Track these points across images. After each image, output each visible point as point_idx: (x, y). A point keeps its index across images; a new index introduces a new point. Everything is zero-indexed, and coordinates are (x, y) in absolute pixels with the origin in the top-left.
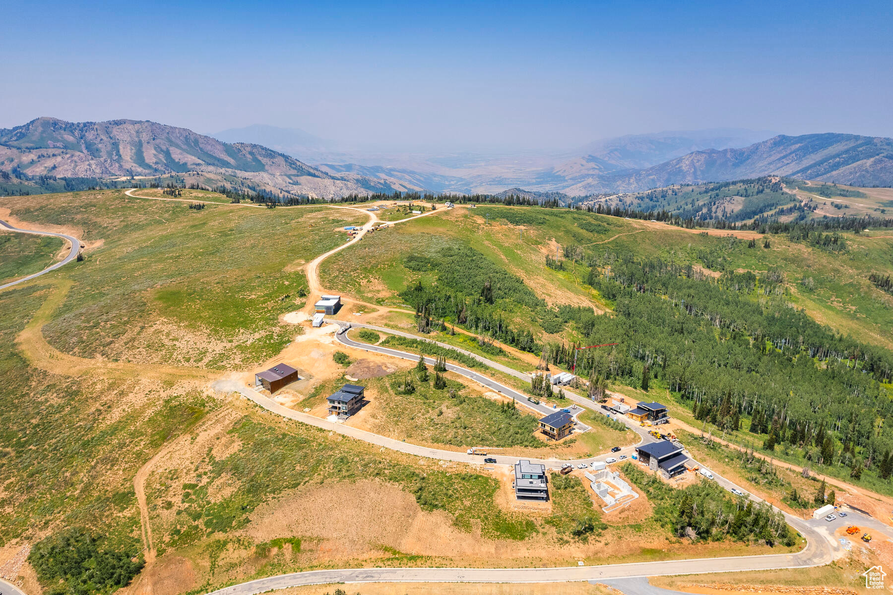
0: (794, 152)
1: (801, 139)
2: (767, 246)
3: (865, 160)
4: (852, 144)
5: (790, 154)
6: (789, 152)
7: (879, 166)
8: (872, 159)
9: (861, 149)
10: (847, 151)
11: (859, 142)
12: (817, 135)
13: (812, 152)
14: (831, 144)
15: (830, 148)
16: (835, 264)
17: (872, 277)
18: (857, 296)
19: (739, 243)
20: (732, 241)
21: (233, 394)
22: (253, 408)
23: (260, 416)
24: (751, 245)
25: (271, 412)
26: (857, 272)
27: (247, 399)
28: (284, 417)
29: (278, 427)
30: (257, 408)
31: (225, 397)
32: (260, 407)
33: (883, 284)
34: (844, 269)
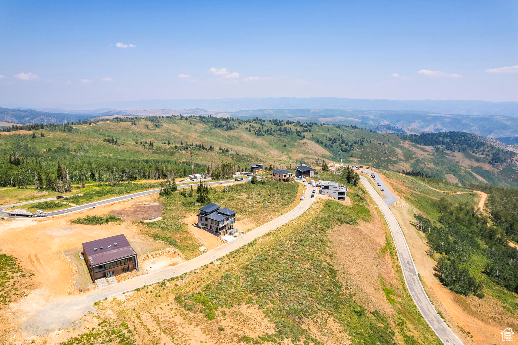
2: (42, 135)
16: (84, 139)
17: (105, 140)
18: (108, 149)
19: (24, 136)
20: (20, 136)
21: (100, 307)
22: (164, 289)
23: (189, 284)
24: (34, 136)
25: (191, 272)
26: (96, 140)
27: (136, 291)
28: (212, 263)
29: (227, 271)
30: (168, 284)
31: (98, 317)
32: (168, 281)
33: (111, 142)
34: (90, 139)
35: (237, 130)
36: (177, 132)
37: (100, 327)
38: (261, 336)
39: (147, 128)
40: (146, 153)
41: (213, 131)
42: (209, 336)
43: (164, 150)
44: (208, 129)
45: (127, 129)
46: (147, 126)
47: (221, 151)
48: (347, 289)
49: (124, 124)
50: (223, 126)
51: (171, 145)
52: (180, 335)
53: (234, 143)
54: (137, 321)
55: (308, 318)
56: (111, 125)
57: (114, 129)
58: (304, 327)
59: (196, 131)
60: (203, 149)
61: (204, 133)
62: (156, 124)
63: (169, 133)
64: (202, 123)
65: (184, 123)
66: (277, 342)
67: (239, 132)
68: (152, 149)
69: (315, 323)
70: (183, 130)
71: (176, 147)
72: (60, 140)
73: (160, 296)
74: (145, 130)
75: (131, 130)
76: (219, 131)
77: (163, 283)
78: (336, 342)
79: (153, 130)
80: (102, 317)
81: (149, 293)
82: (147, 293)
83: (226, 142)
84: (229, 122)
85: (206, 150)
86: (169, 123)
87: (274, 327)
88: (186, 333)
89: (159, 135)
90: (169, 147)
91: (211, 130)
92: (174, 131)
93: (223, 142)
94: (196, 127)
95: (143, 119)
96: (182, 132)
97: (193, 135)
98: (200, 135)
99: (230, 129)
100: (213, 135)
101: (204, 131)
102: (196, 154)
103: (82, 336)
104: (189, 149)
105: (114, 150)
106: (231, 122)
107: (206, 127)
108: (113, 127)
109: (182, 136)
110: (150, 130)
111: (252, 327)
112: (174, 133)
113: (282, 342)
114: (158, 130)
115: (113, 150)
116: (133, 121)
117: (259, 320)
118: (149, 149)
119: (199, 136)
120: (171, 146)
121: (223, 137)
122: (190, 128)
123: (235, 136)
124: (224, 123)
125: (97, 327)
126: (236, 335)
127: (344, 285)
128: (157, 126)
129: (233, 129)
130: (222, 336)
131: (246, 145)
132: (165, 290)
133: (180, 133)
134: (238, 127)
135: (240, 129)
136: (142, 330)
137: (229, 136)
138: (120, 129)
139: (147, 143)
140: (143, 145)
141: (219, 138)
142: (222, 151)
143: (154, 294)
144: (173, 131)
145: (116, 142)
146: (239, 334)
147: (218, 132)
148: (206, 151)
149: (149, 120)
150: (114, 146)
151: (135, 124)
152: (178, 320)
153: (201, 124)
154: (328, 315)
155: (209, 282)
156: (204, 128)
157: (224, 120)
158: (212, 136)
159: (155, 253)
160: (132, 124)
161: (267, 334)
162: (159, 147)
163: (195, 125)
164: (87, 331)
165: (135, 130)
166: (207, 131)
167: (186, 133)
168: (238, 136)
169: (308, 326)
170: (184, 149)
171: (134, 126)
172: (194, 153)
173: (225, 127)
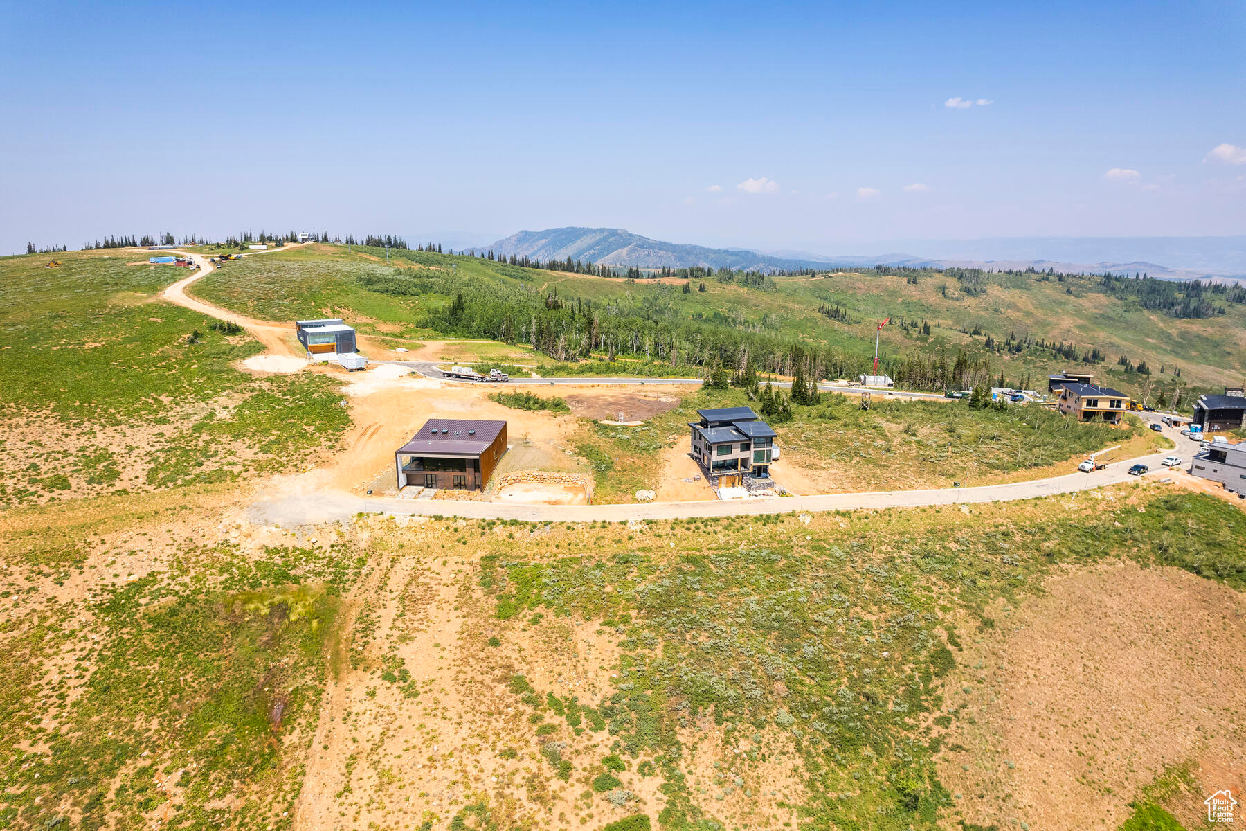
0: (543, 247)
1: (545, 234)
2: (702, 289)
3: (620, 250)
4: (598, 237)
5: (540, 250)
6: (536, 249)
7: (634, 256)
8: (626, 249)
9: (610, 240)
10: (598, 243)
11: (605, 234)
12: (559, 230)
13: (562, 247)
14: (577, 238)
15: (579, 241)
16: (779, 302)
17: (821, 309)
18: (820, 330)
19: (671, 289)
20: (662, 287)
21: (361, 522)
22: (483, 534)
23: (538, 544)
24: (686, 290)
25: (562, 523)
26: (803, 307)
27: (433, 519)
28: (623, 523)
29: (639, 549)
30: (498, 529)
31: (341, 535)
32: (504, 523)
33: (834, 315)
34: (790, 305)
35: (1221, 319)
36: (1020, 310)
37: (329, 550)
38: (557, 696)
39: (943, 293)
40: (907, 347)
41: (1133, 316)
42: (460, 642)
43: (955, 346)
44: (1120, 310)
45: (894, 292)
46: (943, 289)
47: (1122, 368)
48: (944, 721)
49: (888, 280)
50: (1173, 305)
51: (978, 337)
52: (420, 616)
53: (1194, 354)
54: (386, 564)
55: (718, 723)
56: (858, 280)
57: (863, 291)
58: (683, 736)
59: (1078, 312)
60: (1066, 358)
61: (1103, 319)
62: (970, 286)
63: (996, 310)
64: (1106, 291)
65: (1050, 290)
66: (578, 727)
67: (1224, 327)
68: (925, 340)
69: (727, 742)
70: (1040, 305)
71: (989, 343)
72: (730, 301)
73: (465, 543)
74: (935, 299)
75: (902, 296)
76: (1155, 319)
77: (492, 524)
78: (738, 816)
79: (957, 299)
80: (348, 536)
81: (452, 530)
82: (447, 528)
83: (1165, 350)
84: (1198, 295)
85: (1075, 359)
86: (1007, 287)
87: (609, 695)
88: (432, 618)
89: (969, 312)
90: (970, 339)
91: (1126, 314)
92: (1012, 306)
93: (1154, 348)
94: (1081, 301)
95: (941, 272)
96: (1034, 312)
97: (1062, 323)
98: (1086, 323)
99: (1197, 314)
100: (1129, 326)
101: (1102, 315)
102: (1040, 367)
103: (295, 549)
104: (1025, 351)
105: (834, 334)
106: (1207, 295)
107: (1114, 305)
108: (862, 286)
109: (1029, 321)
110: (948, 298)
111: (557, 669)
112: (1012, 314)
113: (588, 731)
114: (970, 301)
115: (832, 332)
116: (913, 275)
117: (593, 665)
118: (918, 339)
119: (1080, 327)
120: (977, 340)
121: (1164, 336)
122: (1064, 304)
123: (1205, 334)
124: (1179, 296)
125: (327, 547)
126: (510, 667)
127: (944, 708)
128: (968, 291)
129: (1206, 315)
130: (482, 655)
131: (1237, 365)
132: (484, 537)
133: (1028, 314)
134: (1227, 310)
135: (1230, 317)
136: (375, 580)
137: (1183, 335)
138: (875, 292)
139: (916, 326)
140: (905, 329)
141: (1148, 336)
142: (1126, 370)
143: (459, 535)
144: (1009, 307)
145: (843, 316)
146: (516, 668)
147: (1149, 320)
148: (1073, 363)
149: (953, 275)
150: (836, 324)
151: (915, 282)
152: (449, 594)
153: (1101, 295)
154: (792, 750)
155: (579, 555)
156: (1107, 306)
157: (1181, 286)
158: (1126, 329)
159: (546, 474)
160: (909, 282)
161: (575, 699)
162: (944, 338)
163: (1082, 297)
164: (308, 547)
165: (912, 296)
166: (1112, 314)
167: (1046, 315)
168: (1216, 338)
169: (696, 739)
170: (1010, 350)
171: (912, 287)
172: (1035, 363)
173: (1178, 308)
